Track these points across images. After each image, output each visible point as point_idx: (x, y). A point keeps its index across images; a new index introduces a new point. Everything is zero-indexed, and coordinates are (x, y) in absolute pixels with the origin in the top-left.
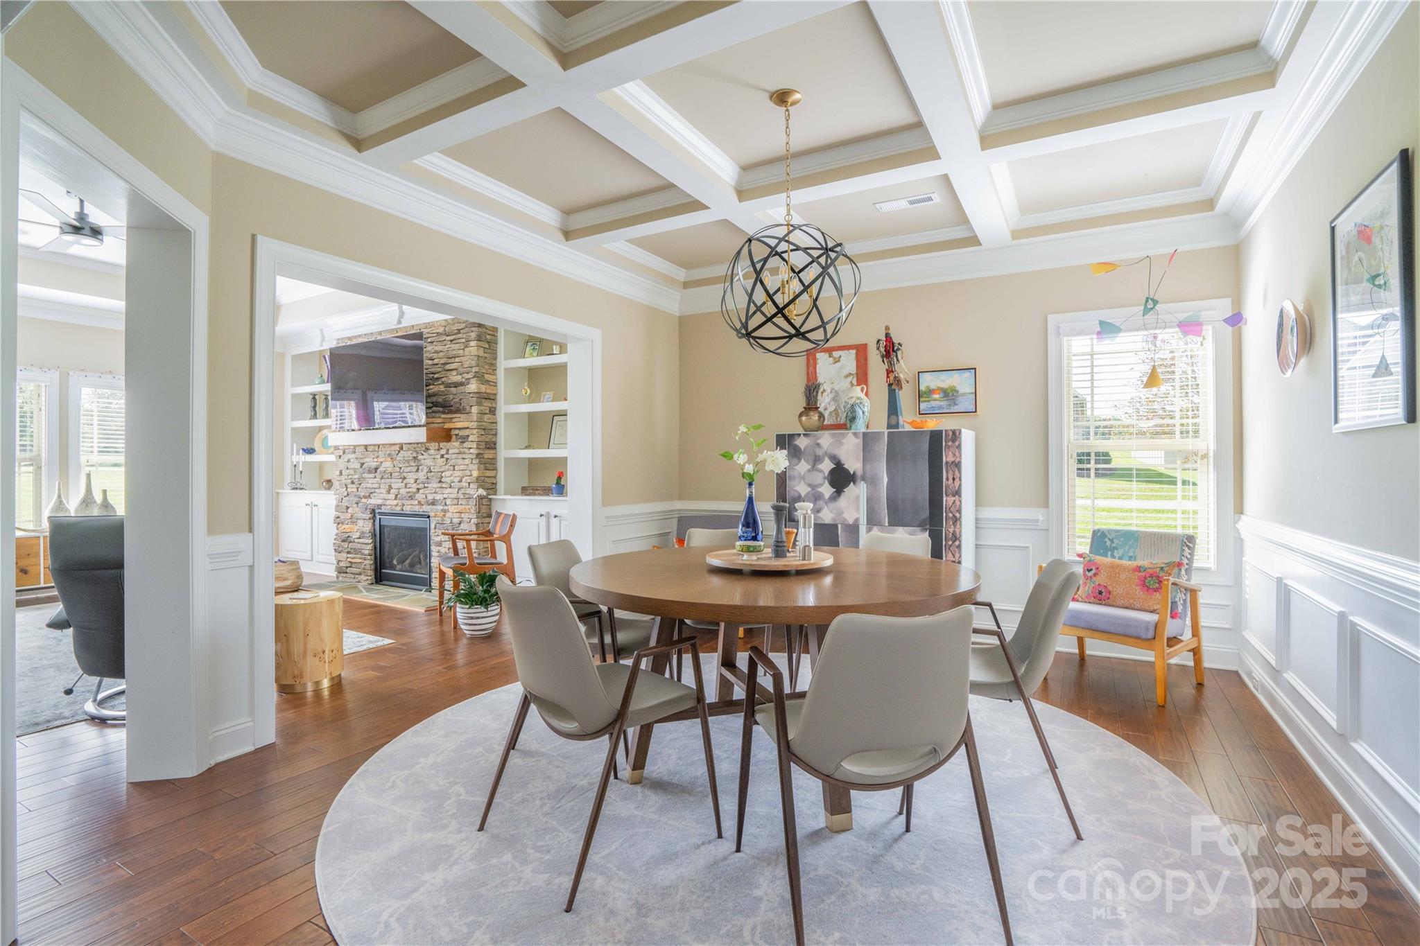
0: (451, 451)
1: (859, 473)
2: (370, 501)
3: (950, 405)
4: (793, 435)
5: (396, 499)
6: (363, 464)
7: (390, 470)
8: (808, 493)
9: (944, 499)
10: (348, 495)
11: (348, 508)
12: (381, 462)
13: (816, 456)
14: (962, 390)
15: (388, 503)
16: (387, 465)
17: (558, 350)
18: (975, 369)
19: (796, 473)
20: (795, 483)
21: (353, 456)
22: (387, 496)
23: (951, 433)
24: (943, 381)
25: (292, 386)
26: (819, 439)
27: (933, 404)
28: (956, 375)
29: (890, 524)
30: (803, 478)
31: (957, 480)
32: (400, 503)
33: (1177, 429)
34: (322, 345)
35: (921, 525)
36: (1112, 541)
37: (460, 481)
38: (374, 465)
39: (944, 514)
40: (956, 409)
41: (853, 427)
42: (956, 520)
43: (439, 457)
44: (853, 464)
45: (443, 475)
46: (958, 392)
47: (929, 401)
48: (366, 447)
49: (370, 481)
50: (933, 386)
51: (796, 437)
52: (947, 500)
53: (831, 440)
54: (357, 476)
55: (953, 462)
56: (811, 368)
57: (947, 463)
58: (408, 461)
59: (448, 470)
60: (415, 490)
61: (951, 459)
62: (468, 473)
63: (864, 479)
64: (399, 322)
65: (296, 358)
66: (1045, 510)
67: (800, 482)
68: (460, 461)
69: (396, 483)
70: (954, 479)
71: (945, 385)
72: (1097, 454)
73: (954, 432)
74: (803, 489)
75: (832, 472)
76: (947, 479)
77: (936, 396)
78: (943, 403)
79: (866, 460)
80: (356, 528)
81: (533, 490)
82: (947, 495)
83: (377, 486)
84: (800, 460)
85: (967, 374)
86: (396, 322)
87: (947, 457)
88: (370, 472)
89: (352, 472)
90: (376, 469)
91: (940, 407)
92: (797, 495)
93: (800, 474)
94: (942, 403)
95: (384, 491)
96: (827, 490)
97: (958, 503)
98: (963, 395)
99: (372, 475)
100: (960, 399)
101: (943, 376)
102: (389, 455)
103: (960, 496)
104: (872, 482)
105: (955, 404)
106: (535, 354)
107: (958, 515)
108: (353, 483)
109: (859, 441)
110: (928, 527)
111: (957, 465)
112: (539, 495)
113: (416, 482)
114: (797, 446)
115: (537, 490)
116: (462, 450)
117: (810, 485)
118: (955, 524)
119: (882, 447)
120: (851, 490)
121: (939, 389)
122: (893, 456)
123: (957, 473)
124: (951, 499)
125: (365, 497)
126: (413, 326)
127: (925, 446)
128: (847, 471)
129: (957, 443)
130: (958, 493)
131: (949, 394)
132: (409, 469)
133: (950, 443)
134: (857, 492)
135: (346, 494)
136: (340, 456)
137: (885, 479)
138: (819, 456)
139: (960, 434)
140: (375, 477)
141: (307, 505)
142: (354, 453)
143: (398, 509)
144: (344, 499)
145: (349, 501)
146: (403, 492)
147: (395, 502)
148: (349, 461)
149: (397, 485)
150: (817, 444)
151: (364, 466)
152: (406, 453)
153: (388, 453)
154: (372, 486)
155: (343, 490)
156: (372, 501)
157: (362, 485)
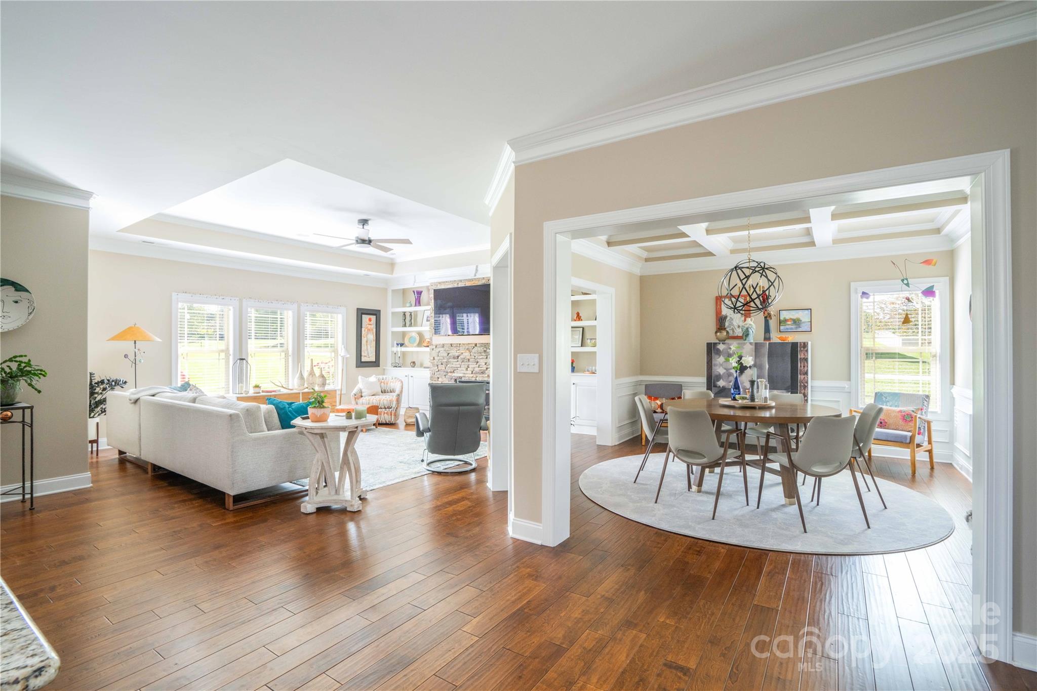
2: (453, 375)
3: (797, 328)
4: (716, 343)
5: (472, 373)
6: (449, 354)
7: (468, 357)
8: (724, 373)
9: (799, 376)
10: (439, 371)
11: (438, 378)
12: (462, 353)
13: (729, 354)
14: (803, 320)
15: (467, 375)
16: (467, 355)
18: (811, 309)
19: (717, 363)
20: (718, 367)
21: (442, 349)
22: (466, 372)
23: (803, 344)
24: (793, 315)
25: (392, 307)
26: (730, 345)
27: (787, 327)
28: (800, 312)
29: (770, 388)
30: (721, 365)
31: (806, 367)
32: (475, 376)
33: (920, 342)
34: (414, 285)
35: (787, 389)
36: (886, 398)
38: (457, 354)
39: (799, 384)
40: (800, 330)
41: (747, 339)
42: (805, 387)
46: (801, 321)
47: (785, 325)
48: (451, 345)
49: (454, 363)
50: (787, 318)
51: (718, 344)
52: (800, 377)
53: (736, 345)
54: (445, 361)
55: (804, 358)
56: (718, 307)
57: (800, 359)
58: (481, 353)
60: (485, 369)
61: (802, 356)
63: (755, 366)
64: (475, 275)
65: (393, 291)
66: (849, 382)
67: (719, 367)
69: (472, 364)
70: (804, 367)
71: (794, 317)
72: (876, 353)
73: (804, 343)
74: (721, 371)
76: (801, 366)
77: (789, 323)
78: (794, 327)
79: (756, 356)
82: (800, 374)
83: (459, 366)
84: (720, 356)
85: (808, 312)
86: (473, 275)
87: (800, 356)
88: (454, 358)
89: (442, 358)
90: (458, 357)
91: (791, 329)
92: (718, 374)
93: (720, 363)
94: (792, 327)
95: (464, 369)
97: (806, 378)
98: (804, 322)
99: (456, 360)
100: (802, 325)
101: (793, 312)
102: (467, 349)
103: (807, 375)
104: (760, 368)
105: (800, 327)
107: (806, 384)
108: (442, 364)
109: (753, 347)
110: (790, 390)
111: (806, 360)
113: (486, 364)
114: (718, 349)
117: (725, 369)
118: (804, 389)
119: (765, 351)
120: (748, 372)
121: (791, 319)
122: (771, 355)
123: (806, 364)
124: (802, 377)
125: (451, 372)
126: (484, 278)
127: (789, 350)
129: (806, 349)
130: (806, 373)
131: (797, 322)
132: (481, 357)
133: (802, 349)
134: (751, 372)
135: (437, 370)
136: (433, 349)
137: (767, 366)
138: (731, 354)
139: (807, 344)
140: (458, 361)
141: (406, 376)
142: (443, 347)
143: (473, 379)
144: (436, 373)
145: (440, 374)
146: (477, 369)
147: (472, 375)
148: (439, 352)
149: (473, 366)
150: (730, 348)
151: (449, 355)
152: (479, 348)
153: (467, 348)
154: (455, 366)
155: (435, 368)
156: (456, 375)
157: (448, 366)
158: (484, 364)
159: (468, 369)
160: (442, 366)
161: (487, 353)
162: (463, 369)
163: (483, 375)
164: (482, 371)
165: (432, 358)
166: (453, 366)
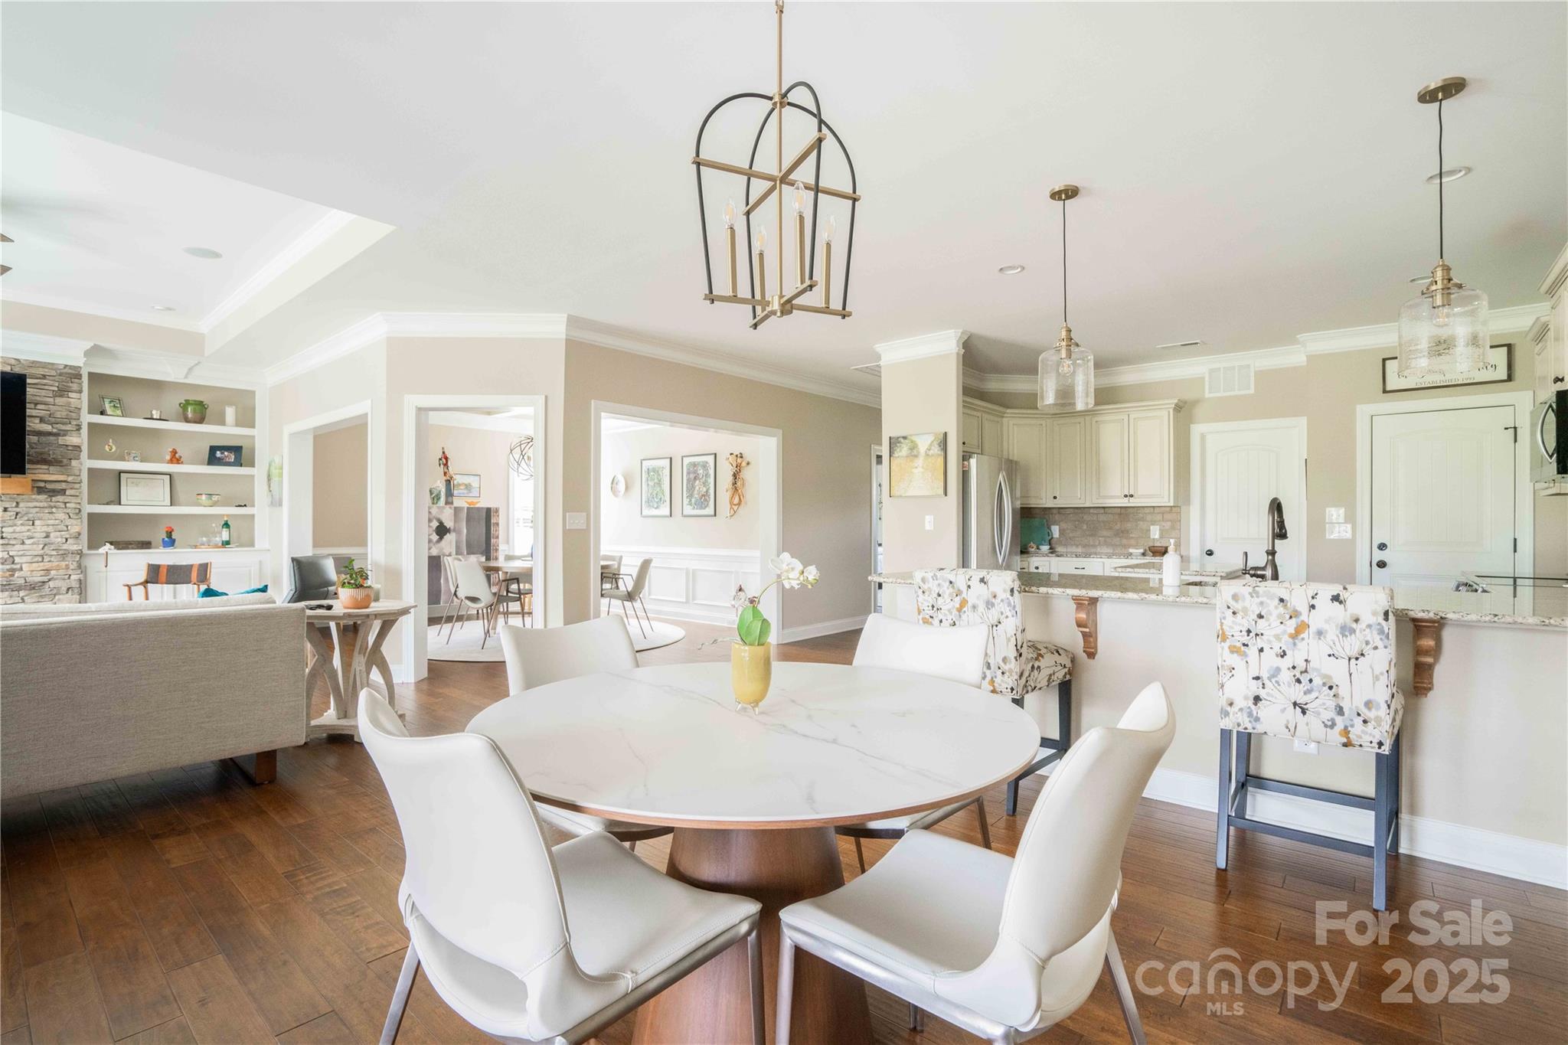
1: (452, 528)
3: (468, 493)
14: (473, 485)
17: (158, 415)
18: (479, 472)
24: (465, 479)
26: (431, 509)
27: (460, 491)
28: (472, 477)
29: (468, 554)
31: (497, 531)
35: (482, 554)
39: (492, 547)
40: (471, 495)
41: (439, 503)
42: (497, 550)
44: (449, 524)
47: (458, 489)
50: (460, 482)
52: (493, 541)
53: (437, 510)
55: (496, 523)
57: (493, 523)
59: (23, 525)
61: (495, 521)
63: (454, 530)
71: (466, 482)
73: (496, 508)
75: (438, 527)
76: (493, 531)
77: (462, 487)
78: (465, 491)
79: (455, 522)
81: (126, 544)
82: (493, 539)
85: (477, 478)
87: (493, 520)
91: (463, 493)
96: (435, 537)
97: (497, 542)
98: (475, 487)
100: (473, 490)
101: (466, 477)
103: (498, 539)
104: (458, 532)
105: (471, 492)
106: (119, 412)
109: (453, 511)
110: (485, 554)
111: (498, 524)
112: (133, 548)
115: (131, 544)
118: (496, 547)
119: (464, 515)
120: (448, 537)
121: (463, 483)
122: (468, 520)
123: (497, 528)
124: (495, 540)
127: (484, 514)
128: (445, 527)
129: (498, 514)
130: (497, 537)
131: (468, 487)
133: (495, 514)
134: (450, 538)
137: (465, 531)
138: (430, 519)
139: (501, 509)
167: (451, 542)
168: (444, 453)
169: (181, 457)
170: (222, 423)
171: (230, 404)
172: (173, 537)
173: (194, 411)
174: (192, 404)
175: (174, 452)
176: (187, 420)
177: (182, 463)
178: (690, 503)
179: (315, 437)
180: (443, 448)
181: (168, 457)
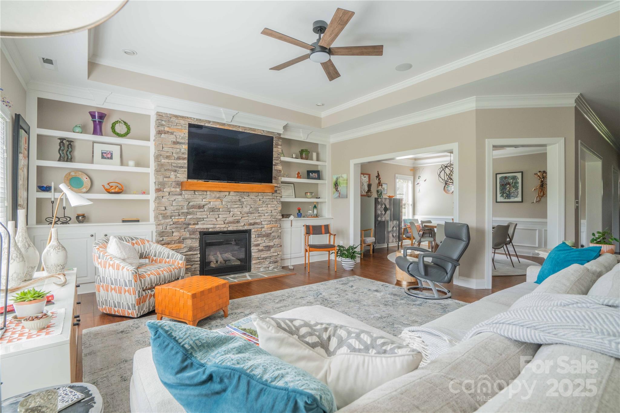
0: (264, 197)
2: (197, 227)
5: (225, 223)
7: (218, 207)
10: (173, 223)
12: (210, 202)
15: (218, 226)
16: (216, 203)
21: (180, 197)
22: (216, 223)
29: (394, 220)
30: (379, 209)
32: (227, 226)
35: (397, 220)
37: (271, 212)
38: (203, 203)
42: (401, 218)
43: (259, 200)
44: (388, 206)
45: (259, 209)
49: (198, 214)
53: (384, 200)
54: (184, 211)
57: (401, 206)
58: (235, 202)
59: (265, 207)
60: (240, 218)
62: (276, 208)
63: (389, 209)
68: (271, 203)
70: (401, 209)
73: (402, 199)
74: (379, 212)
75: (384, 208)
80: (183, 246)
83: (205, 216)
85: (386, 185)
86: (230, 120)
88: (198, 207)
89: (179, 208)
90: (204, 206)
92: (378, 214)
96: (383, 212)
97: (402, 215)
98: (385, 190)
99: (201, 210)
102: (219, 198)
106: (282, 155)
108: (179, 215)
109: (389, 200)
113: (241, 213)
114: (378, 201)
116: (273, 197)
119: (392, 202)
120: (388, 212)
125: (194, 224)
126: (240, 126)
127: (398, 202)
129: (402, 202)
130: (402, 212)
132: (236, 206)
137: (392, 209)
138: (382, 204)
141: (92, 236)
142: (181, 195)
143: (225, 229)
144: (168, 227)
145: (177, 227)
146: (231, 219)
147: (224, 226)
148: (175, 200)
149: (225, 216)
150: (382, 201)
151: (191, 204)
152: (234, 198)
153: (218, 196)
154: (200, 217)
155: (168, 221)
156: (201, 226)
157: (189, 217)
158: (240, 213)
159: (218, 219)
160: (180, 217)
161: (242, 202)
162: (212, 219)
163: (239, 225)
164: (236, 221)
165: (164, 208)
166: (198, 216)
167: (388, 214)
168: (378, 174)
169: (301, 176)
170: (312, 159)
171: (314, 152)
172: (301, 212)
173: (306, 155)
174: (304, 151)
175: (299, 173)
176: (302, 158)
177: (301, 178)
178: (502, 196)
179: (361, 165)
180: (378, 172)
181: (297, 176)
